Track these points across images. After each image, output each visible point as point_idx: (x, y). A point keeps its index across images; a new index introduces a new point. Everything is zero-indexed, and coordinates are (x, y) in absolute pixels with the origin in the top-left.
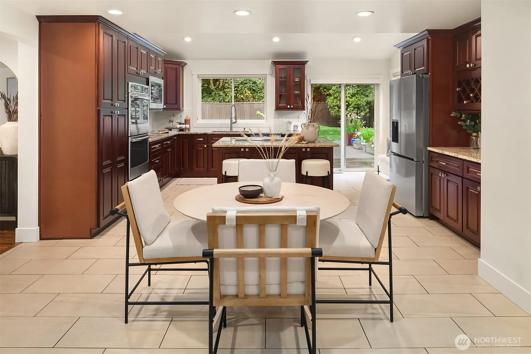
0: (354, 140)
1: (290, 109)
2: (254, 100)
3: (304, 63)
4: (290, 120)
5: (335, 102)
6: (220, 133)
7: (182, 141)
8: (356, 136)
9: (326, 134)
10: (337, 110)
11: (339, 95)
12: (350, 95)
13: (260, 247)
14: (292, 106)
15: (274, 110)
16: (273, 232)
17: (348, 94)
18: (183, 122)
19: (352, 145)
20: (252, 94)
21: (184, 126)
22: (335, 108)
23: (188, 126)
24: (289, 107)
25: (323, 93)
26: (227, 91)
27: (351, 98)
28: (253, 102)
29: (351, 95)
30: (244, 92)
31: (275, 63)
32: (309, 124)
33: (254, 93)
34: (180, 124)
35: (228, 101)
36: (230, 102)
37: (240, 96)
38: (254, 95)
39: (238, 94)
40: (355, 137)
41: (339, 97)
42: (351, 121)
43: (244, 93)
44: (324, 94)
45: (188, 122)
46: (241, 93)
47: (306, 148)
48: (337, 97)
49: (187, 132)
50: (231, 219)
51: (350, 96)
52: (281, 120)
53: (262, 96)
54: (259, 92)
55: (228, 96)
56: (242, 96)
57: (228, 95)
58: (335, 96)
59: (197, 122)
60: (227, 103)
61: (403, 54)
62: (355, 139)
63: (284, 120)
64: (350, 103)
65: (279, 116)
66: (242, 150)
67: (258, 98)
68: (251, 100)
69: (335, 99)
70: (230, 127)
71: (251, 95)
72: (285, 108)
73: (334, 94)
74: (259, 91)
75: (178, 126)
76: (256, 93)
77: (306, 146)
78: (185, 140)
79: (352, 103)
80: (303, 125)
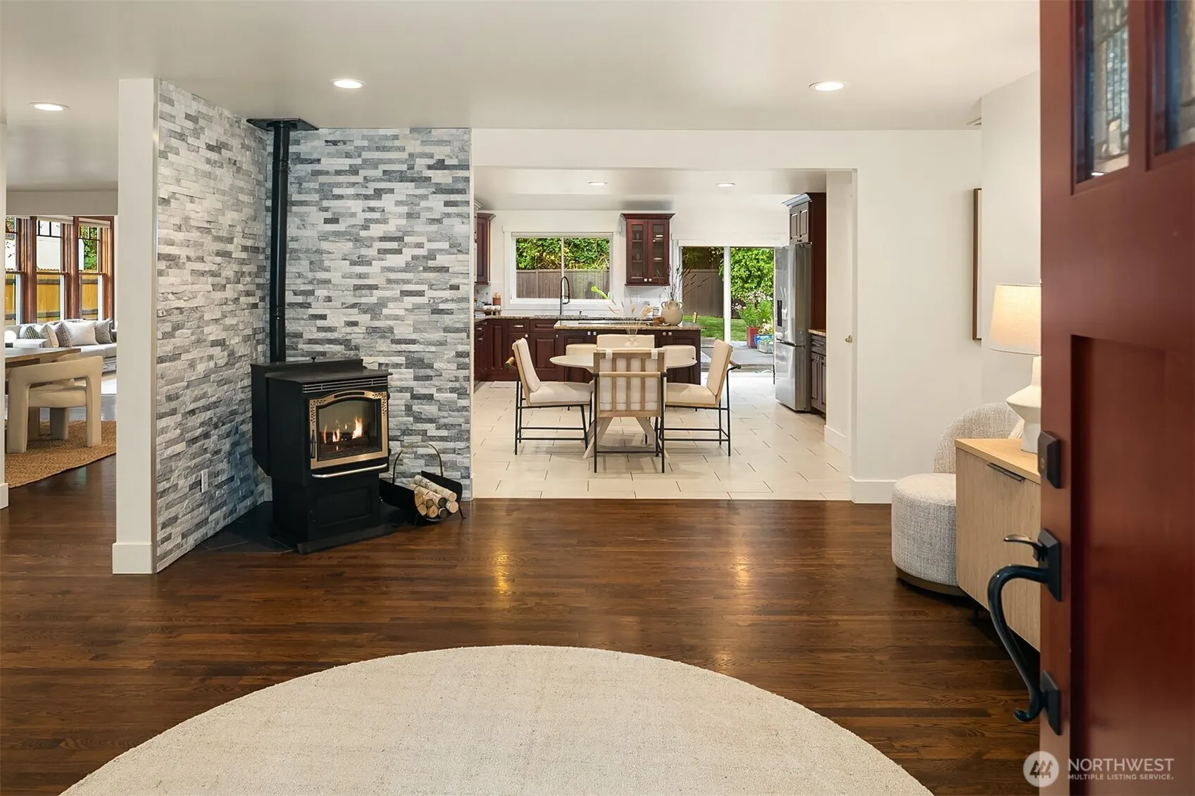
0: (759, 339)
1: (648, 283)
2: (577, 265)
3: (668, 217)
4: (647, 300)
5: (735, 270)
6: (546, 318)
7: (494, 328)
8: (763, 330)
9: (714, 330)
10: (741, 285)
11: (744, 256)
12: (764, 257)
13: (628, 371)
14: (650, 280)
15: (624, 285)
16: (636, 364)
17: (762, 254)
18: (491, 301)
19: (756, 347)
20: (573, 253)
21: (493, 308)
22: (737, 283)
23: (498, 307)
24: (646, 280)
25: (713, 252)
26: (522, 247)
27: (767, 264)
28: (574, 270)
29: (767, 257)
30: (557, 249)
31: (627, 216)
32: (671, 303)
33: (576, 251)
34: (486, 304)
35: (526, 267)
36: (528, 269)
37: (548, 256)
38: (577, 255)
39: (545, 254)
40: (761, 332)
41: (744, 261)
42: (756, 306)
43: (557, 251)
44: (716, 254)
45: (497, 302)
46: (551, 251)
47: (667, 331)
48: (741, 261)
49: (497, 316)
50: (609, 354)
51: (766, 259)
52: (634, 299)
53: (593, 257)
54: (587, 250)
55: (526, 257)
56: (553, 258)
57: (525, 254)
58: (737, 258)
59: (510, 302)
60: (524, 271)
61: (791, 215)
62: (762, 337)
63: (639, 300)
64: (765, 271)
65: (631, 294)
66: (589, 333)
67: (584, 262)
68: (570, 265)
69: (737, 265)
70: (559, 309)
71: (570, 254)
72: (641, 283)
73: (734, 255)
74: (586, 246)
75: (486, 307)
76: (580, 252)
77: (667, 328)
78: (497, 327)
79: (768, 273)
80: (663, 305)
